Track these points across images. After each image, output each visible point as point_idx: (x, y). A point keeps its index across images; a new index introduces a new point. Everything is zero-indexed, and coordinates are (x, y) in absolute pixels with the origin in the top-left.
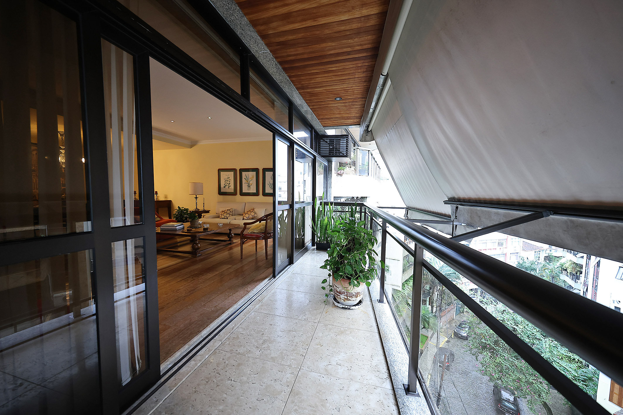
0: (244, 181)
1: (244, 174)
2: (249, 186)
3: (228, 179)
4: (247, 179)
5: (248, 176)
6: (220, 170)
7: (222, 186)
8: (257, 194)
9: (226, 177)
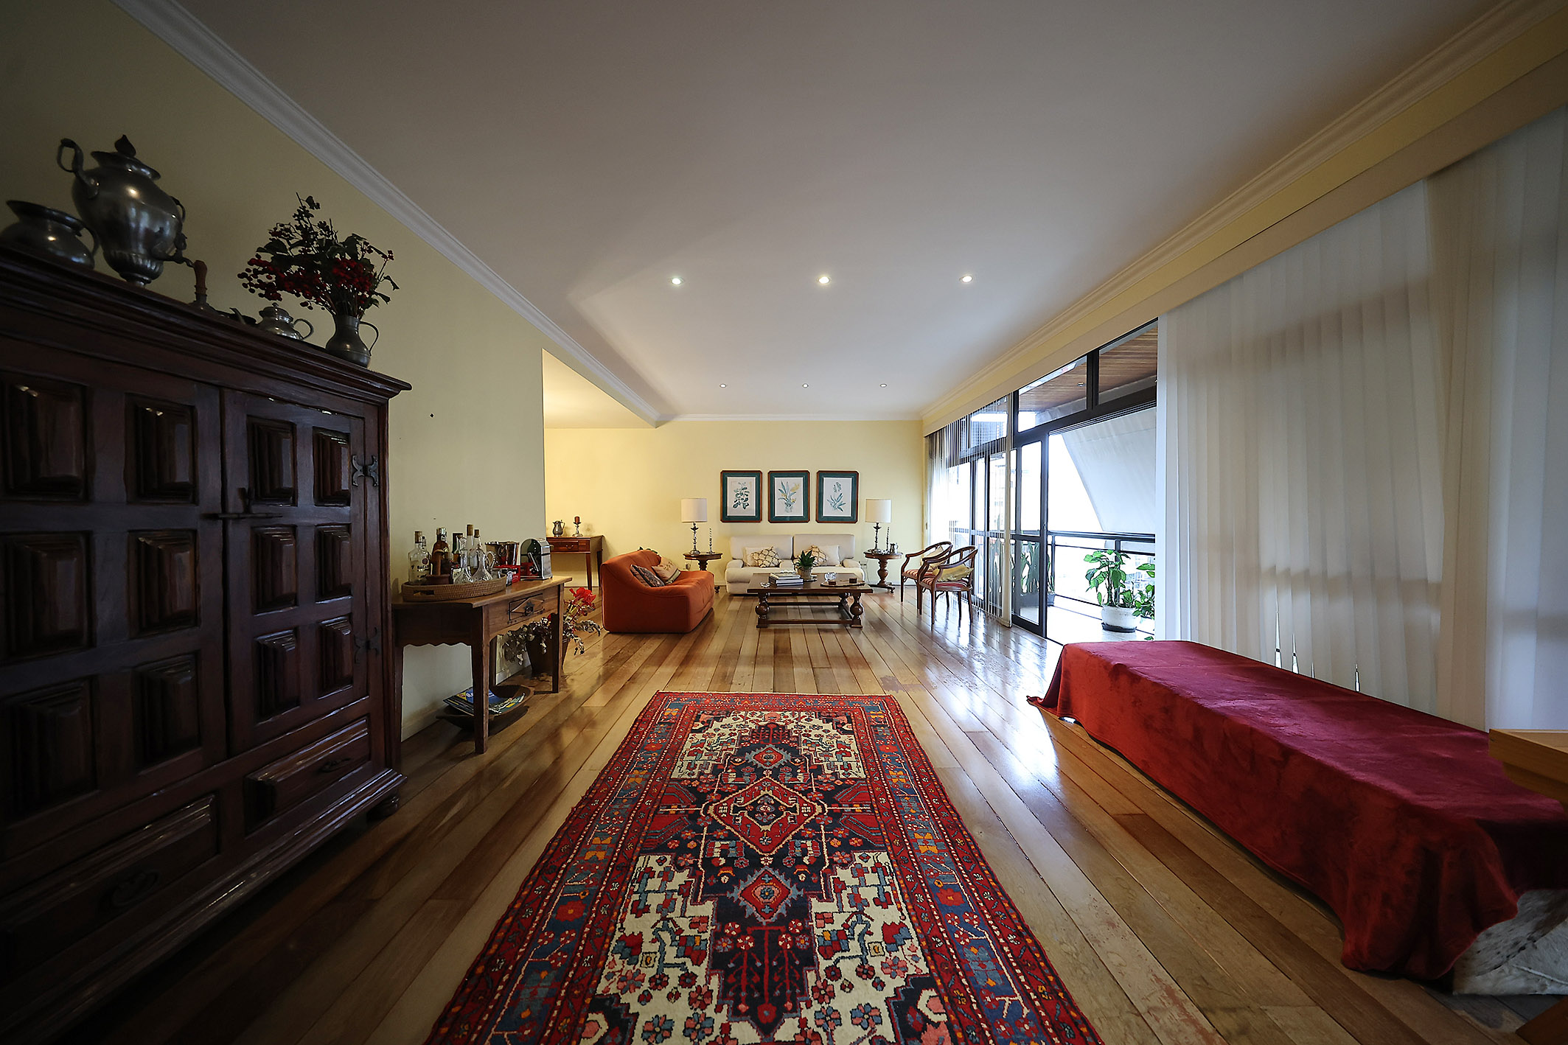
0: (777, 494)
1: (777, 480)
2: (788, 505)
3: (743, 491)
4: (783, 491)
5: (787, 486)
6: (725, 475)
7: (730, 504)
8: (805, 519)
9: (740, 487)
